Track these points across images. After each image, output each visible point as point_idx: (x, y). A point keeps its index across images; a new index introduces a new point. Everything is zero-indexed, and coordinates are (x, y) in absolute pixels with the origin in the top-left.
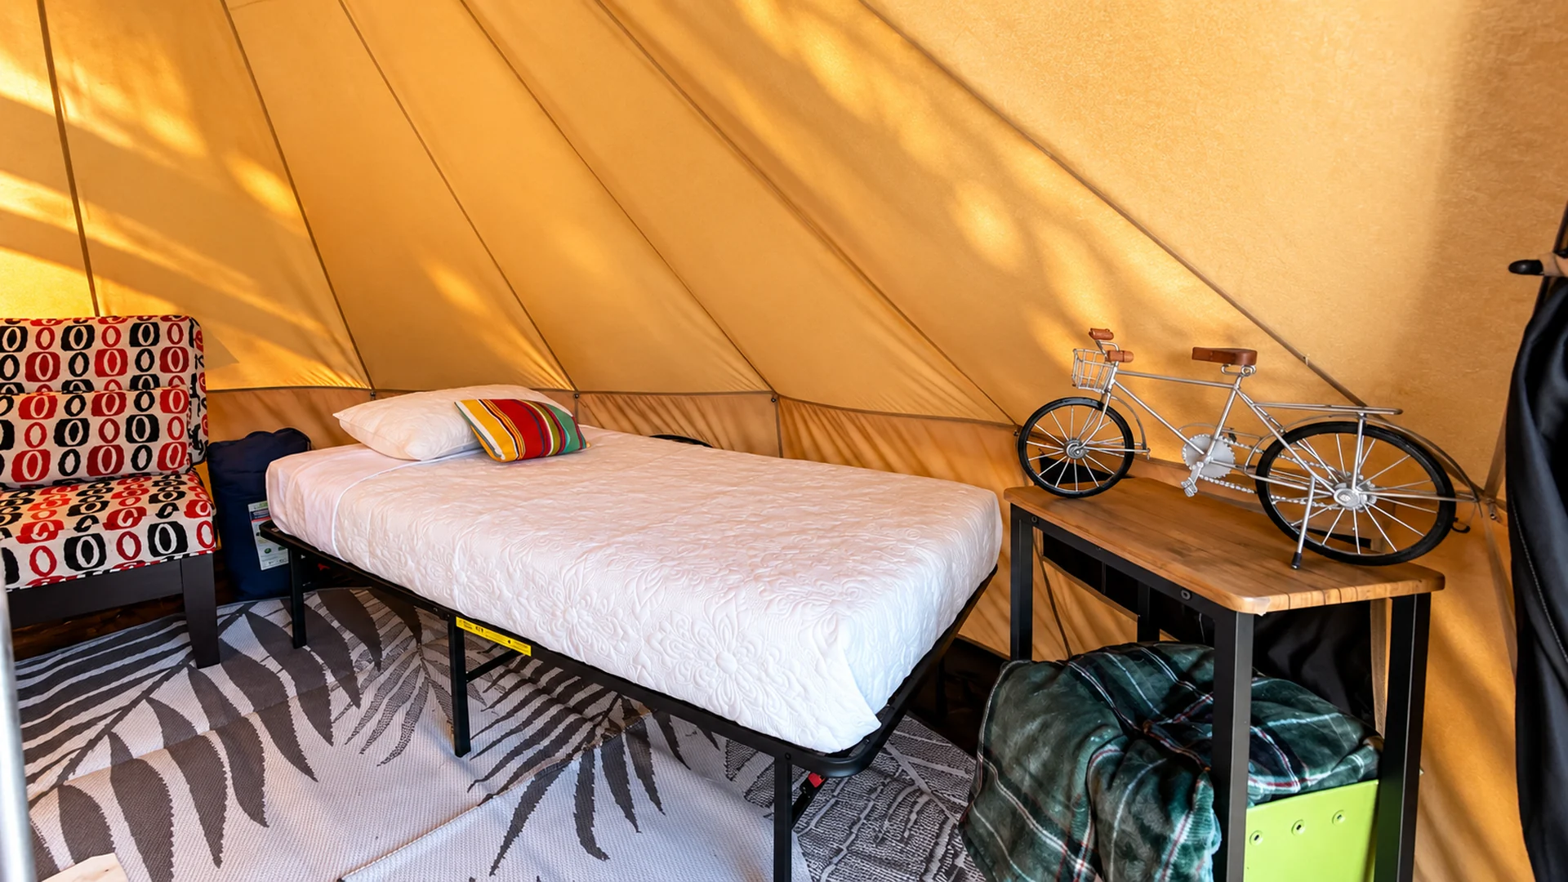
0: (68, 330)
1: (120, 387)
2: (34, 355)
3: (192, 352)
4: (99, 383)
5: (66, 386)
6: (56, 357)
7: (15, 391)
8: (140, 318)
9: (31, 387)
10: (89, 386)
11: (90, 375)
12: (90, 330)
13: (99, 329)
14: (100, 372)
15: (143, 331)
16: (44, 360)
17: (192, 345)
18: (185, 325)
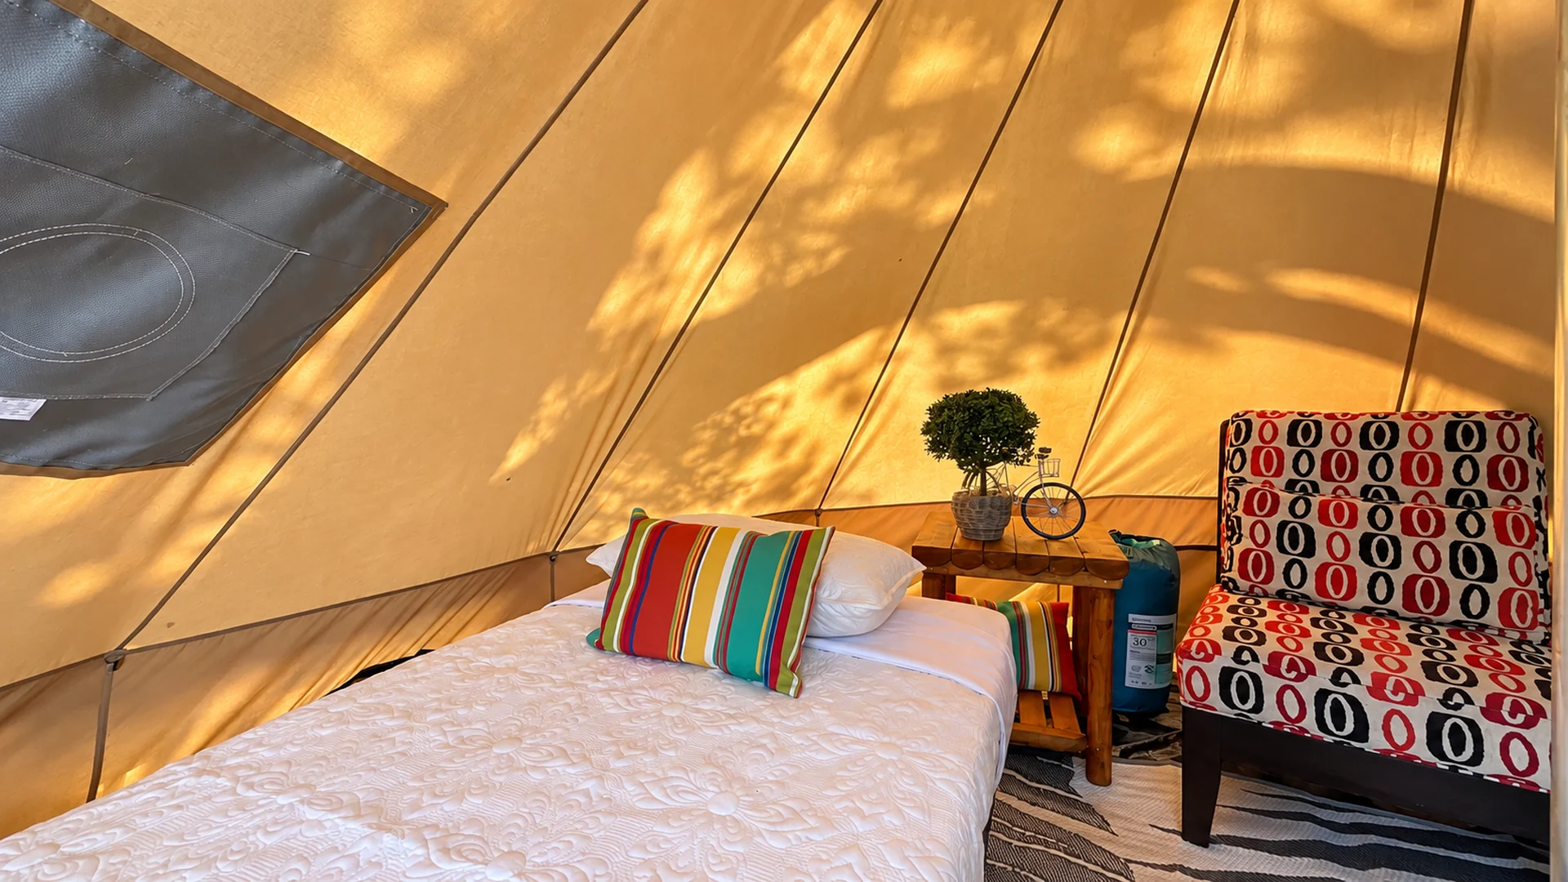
0: (1367, 425)
1: (1432, 501)
2: (1330, 452)
3: (1534, 464)
4: (1405, 492)
5: (1365, 490)
6: (1353, 456)
7: (1310, 490)
8: (1456, 414)
9: (1327, 488)
10: (1393, 495)
11: (1395, 482)
12: (1394, 427)
13: (1404, 427)
14: (1407, 479)
15: (1460, 430)
16: (1341, 459)
17: (1532, 454)
18: (1523, 426)
